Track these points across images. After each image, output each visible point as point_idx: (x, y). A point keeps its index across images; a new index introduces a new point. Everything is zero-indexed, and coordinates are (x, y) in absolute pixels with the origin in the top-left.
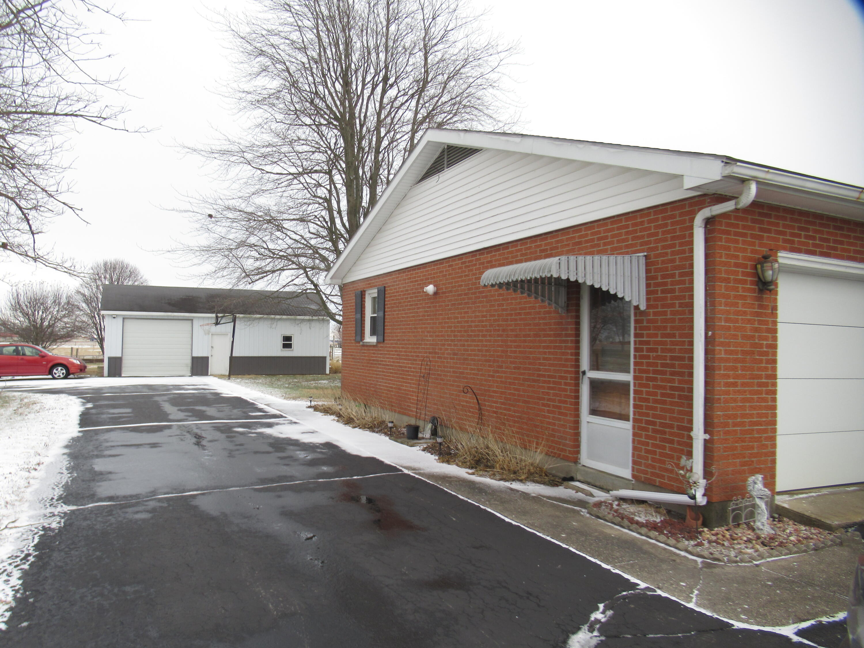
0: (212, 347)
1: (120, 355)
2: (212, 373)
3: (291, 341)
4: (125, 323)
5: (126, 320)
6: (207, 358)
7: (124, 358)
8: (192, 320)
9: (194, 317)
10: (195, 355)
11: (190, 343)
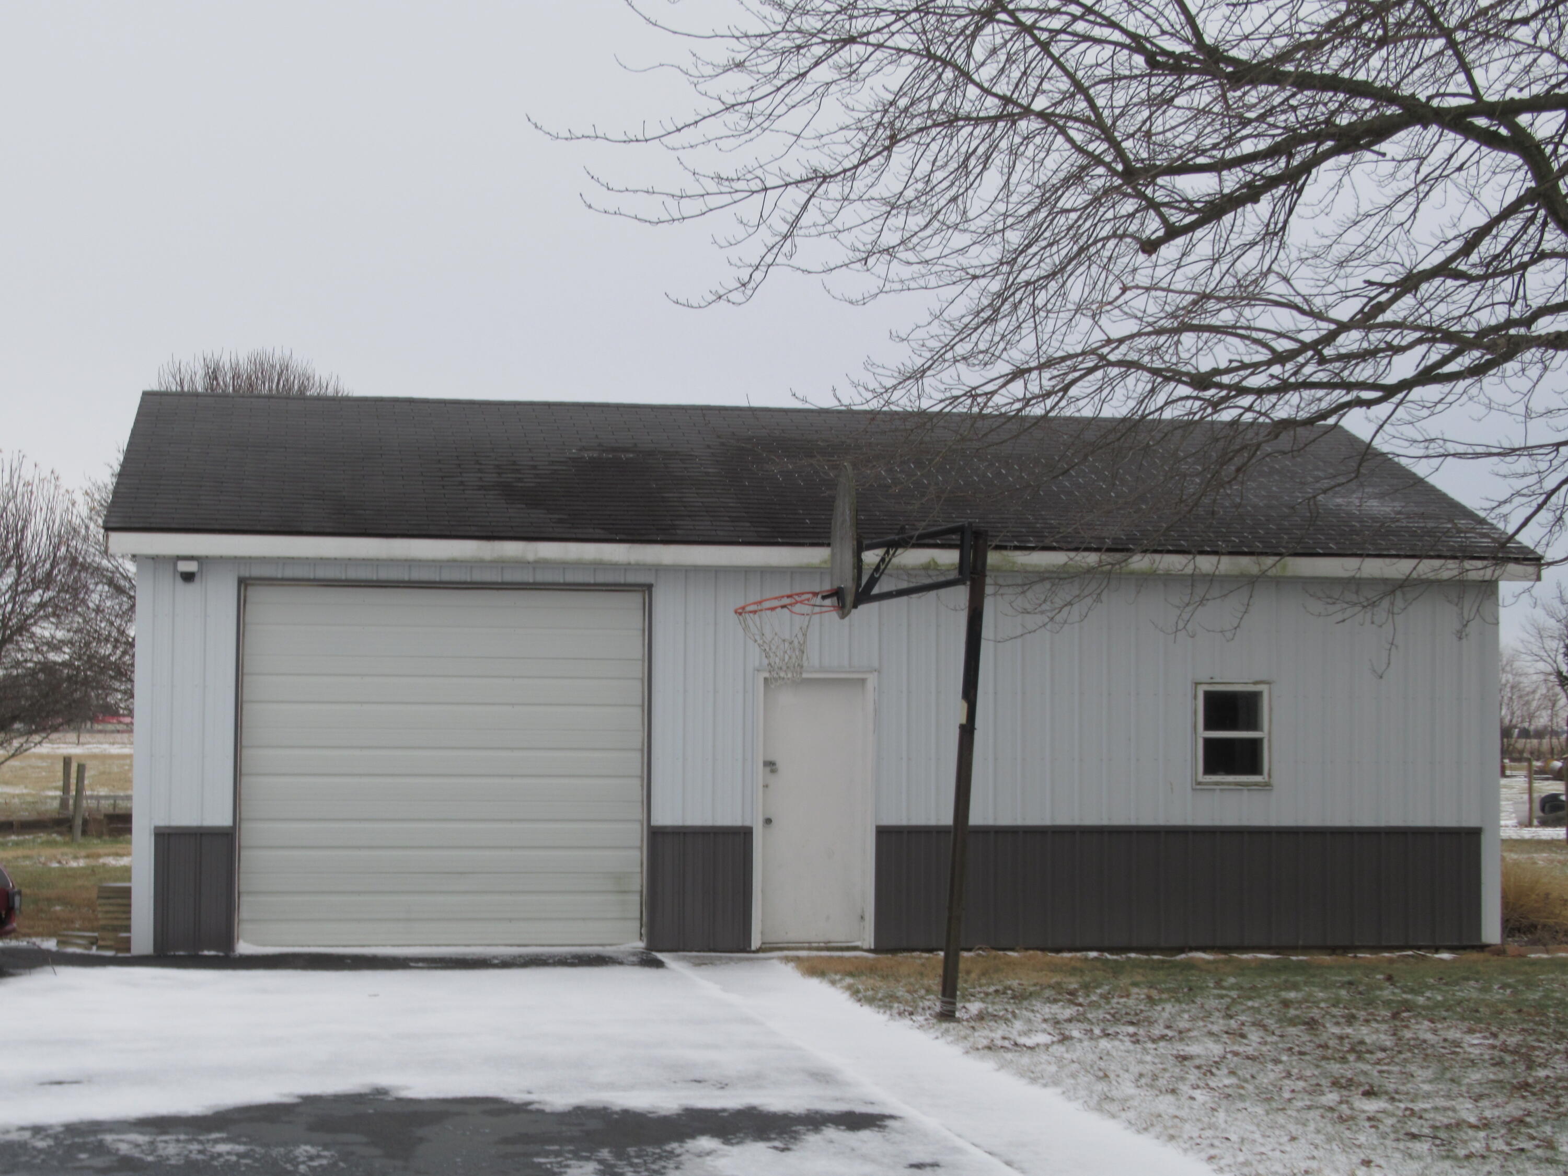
0: (771, 765)
1: (221, 817)
2: (774, 937)
3: (1254, 725)
4: (253, 613)
5: (256, 595)
6: (744, 835)
7: (250, 834)
8: (648, 588)
9: (658, 569)
10: (664, 817)
11: (637, 739)
